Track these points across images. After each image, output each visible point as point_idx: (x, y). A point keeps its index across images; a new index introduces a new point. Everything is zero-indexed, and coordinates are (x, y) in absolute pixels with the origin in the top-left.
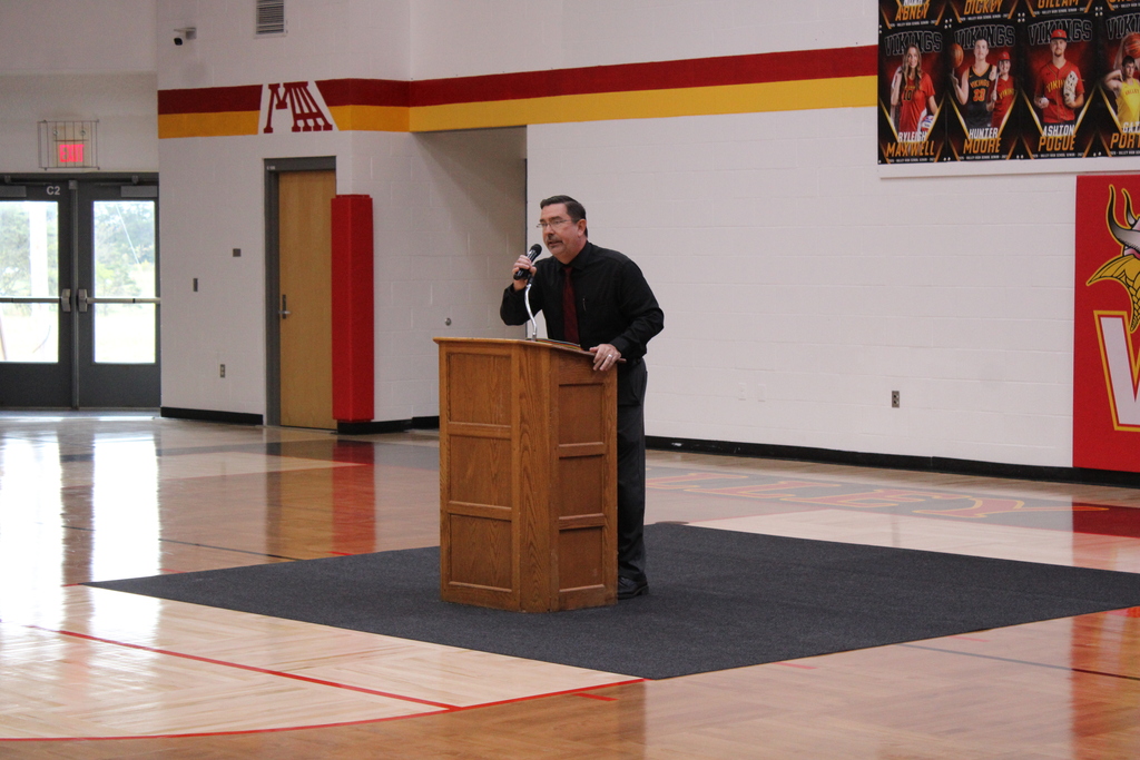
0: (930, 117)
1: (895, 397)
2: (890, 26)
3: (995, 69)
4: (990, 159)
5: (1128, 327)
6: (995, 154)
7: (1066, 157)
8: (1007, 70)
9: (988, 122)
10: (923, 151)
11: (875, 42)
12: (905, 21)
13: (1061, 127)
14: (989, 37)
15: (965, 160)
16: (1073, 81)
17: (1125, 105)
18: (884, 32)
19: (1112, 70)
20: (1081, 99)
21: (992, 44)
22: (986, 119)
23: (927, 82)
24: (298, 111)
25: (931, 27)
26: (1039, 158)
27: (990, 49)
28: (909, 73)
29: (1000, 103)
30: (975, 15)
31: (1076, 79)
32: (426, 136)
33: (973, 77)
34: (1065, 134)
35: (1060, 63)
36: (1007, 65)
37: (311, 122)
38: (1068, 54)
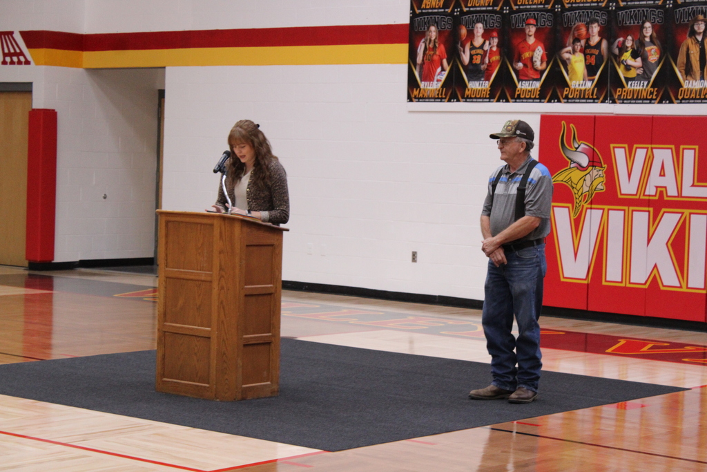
0: (443, 72)
1: (414, 255)
2: (418, 11)
3: (487, 43)
4: (483, 102)
5: (572, 214)
6: (486, 98)
7: (533, 102)
8: (495, 44)
9: (482, 77)
10: (438, 95)
11: (407, 21)
12: (428, 9)
13: (531, 82)
14: (484, 22)
15: (466, 101)
16: (539, 52)
17: (573, 69)
18: (414, 16)
19: (565, 47)
20: (544, 65)
21: (487, 27)
22: (481, 75)
23: (441, 49)
24: (6, 51)
25: (445, 14)
26: (516, 102)
27: (485, 30)
28: (430, 43)
29: (490, 65)
30: (475, 7)
31: (542, 51)
32: (94, 72)
33: (473, 48)
34: (533, 87)
35: (531, 40)
36: (495, 41)
37: (15, 59)
38: (537, 34)
